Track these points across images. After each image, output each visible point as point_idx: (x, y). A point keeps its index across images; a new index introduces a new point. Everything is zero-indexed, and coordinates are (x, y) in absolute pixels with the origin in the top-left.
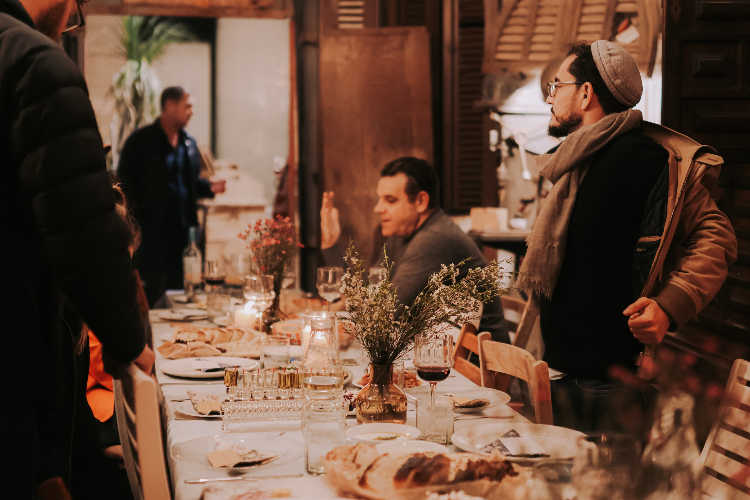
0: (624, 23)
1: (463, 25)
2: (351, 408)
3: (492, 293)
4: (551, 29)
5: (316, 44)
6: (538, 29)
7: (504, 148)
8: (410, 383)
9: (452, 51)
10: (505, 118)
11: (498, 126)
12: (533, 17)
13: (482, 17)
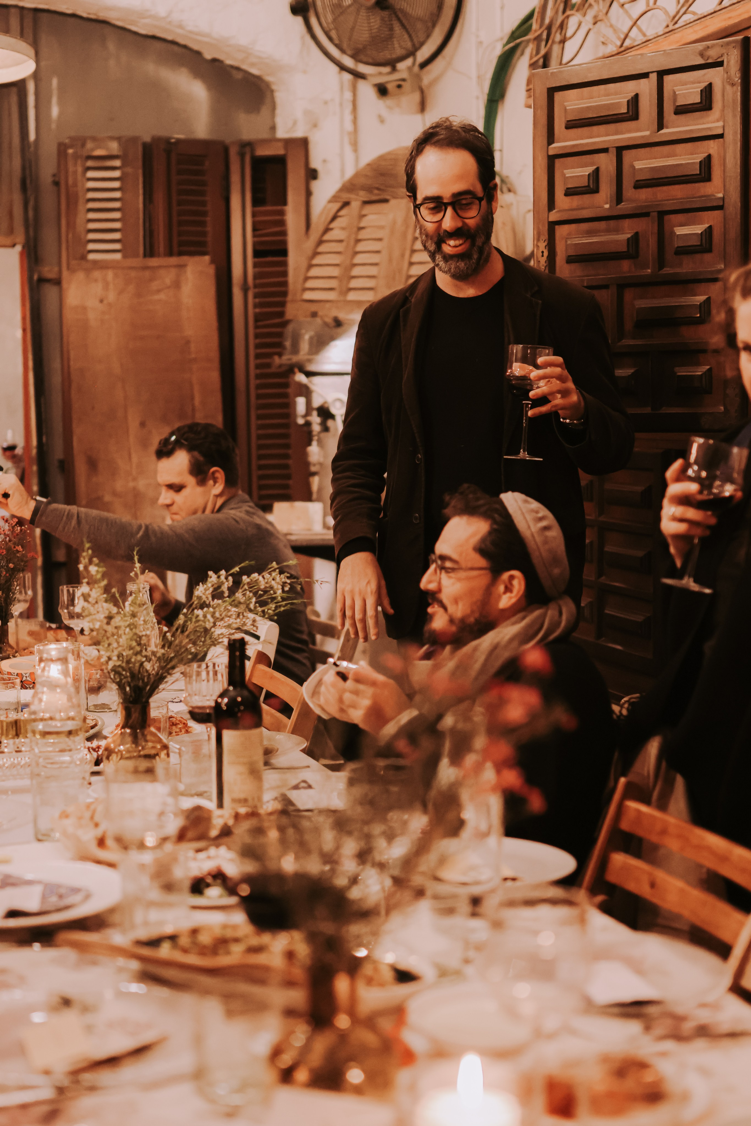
1: (257, 254)
2: (97, 763)
3: (276, 607)
4: (374, 258)
5: (58, 282)
6: (359, 259)
7: (315, 419)
8: (178, 730)
9: (245, 289)
10: (316, 380)
11: (306, 392)
12: (352, 242)
13: (285, 243)
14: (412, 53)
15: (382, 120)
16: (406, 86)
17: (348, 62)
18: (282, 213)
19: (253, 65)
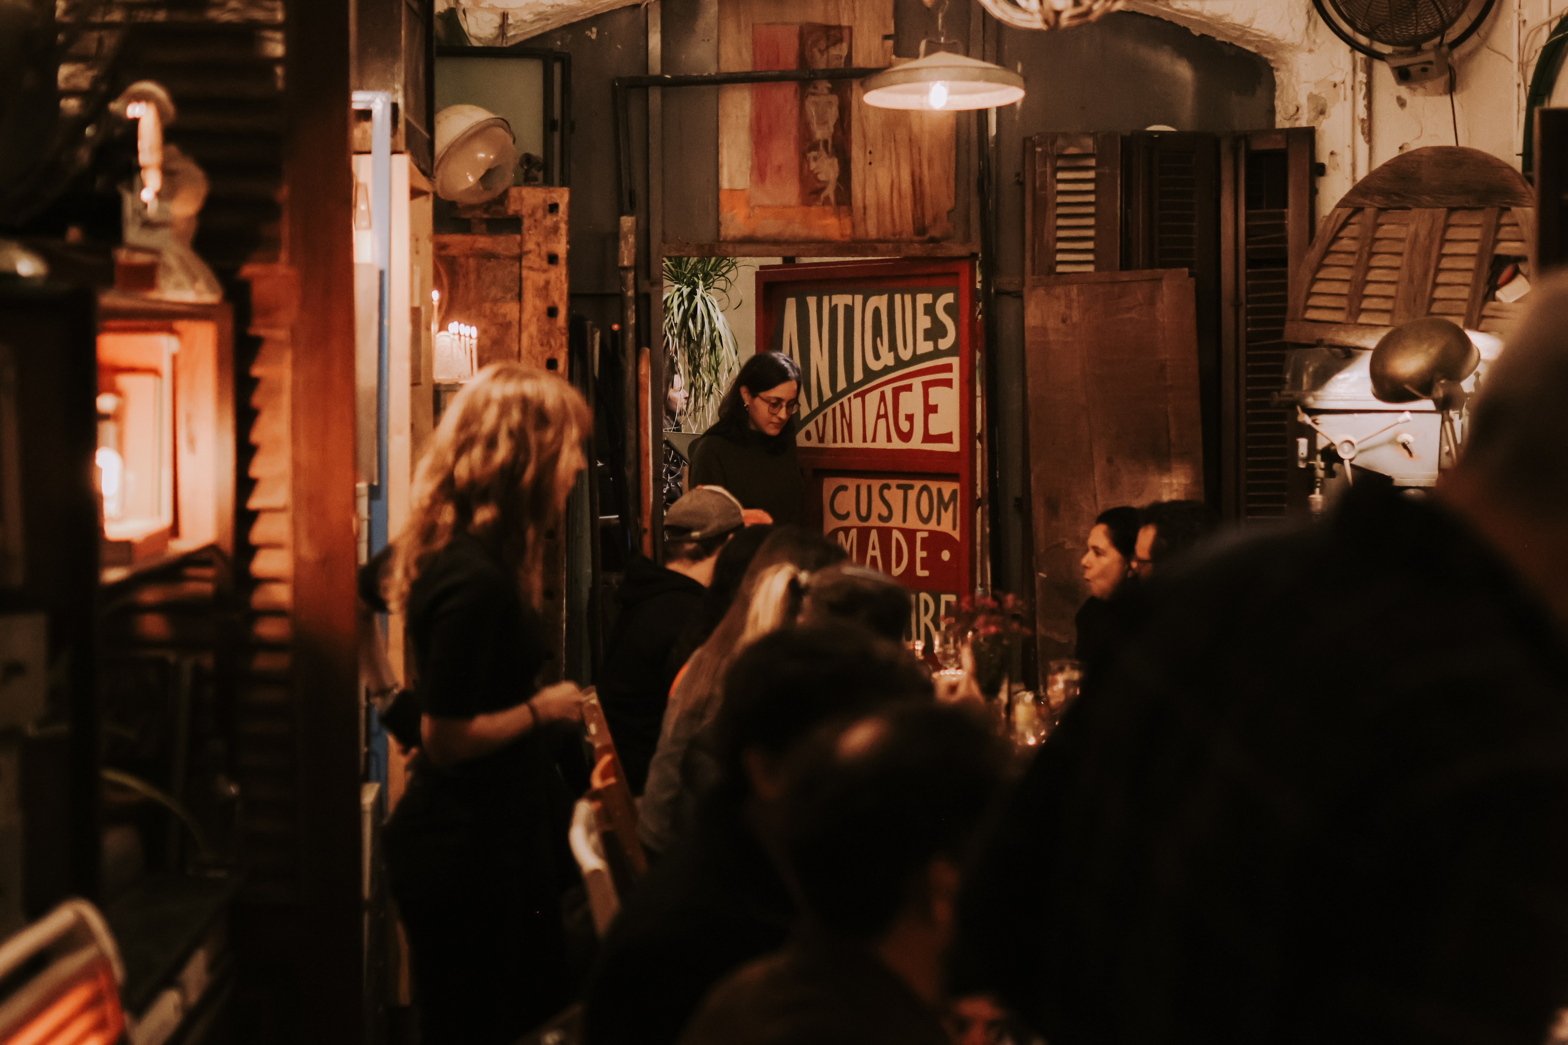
0: (1507, 272)
1: (1250, 263)
4: (1393, 276)
5: (1019, 296)
6: (1373, 275)
7: (1319, 463)
9: (1237, 307)
10: (1321, 418)
11: (1311, 434)
12: (1365, 256)
13: (1284, 251)
14: (1441, 31)
15: (1402, 103)
16: (1433, 68)
17: (1363, 40)
18: (1283, 216)
19: (1249, 42)
